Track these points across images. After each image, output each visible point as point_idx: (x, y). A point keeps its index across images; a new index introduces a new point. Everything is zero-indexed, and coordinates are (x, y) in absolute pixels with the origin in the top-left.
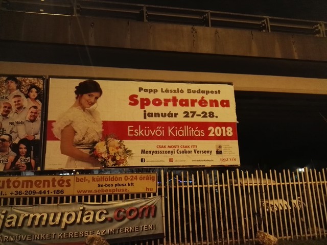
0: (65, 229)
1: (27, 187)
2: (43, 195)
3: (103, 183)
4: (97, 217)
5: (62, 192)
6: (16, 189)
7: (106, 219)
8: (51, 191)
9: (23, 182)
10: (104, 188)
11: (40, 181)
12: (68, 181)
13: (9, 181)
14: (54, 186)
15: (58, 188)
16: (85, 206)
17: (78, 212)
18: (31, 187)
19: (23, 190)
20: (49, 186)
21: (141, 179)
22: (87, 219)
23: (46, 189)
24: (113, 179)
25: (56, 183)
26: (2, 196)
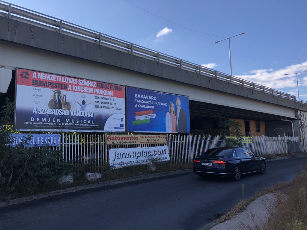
0: (137, 159)
1: (123, 140)
2: (129, 143)
3: (149, 139)
4: (147, 154)
5: (135, 142)
6: (119, 141)
7: (150, 155)
8: (131, 142)
9: (121, 137)
10: (149, 141)
11: (127, 137)
12: (137, 137)
13: (116, 137)
14: (132, 140)
15: (134, 141)
16: (143, 149)
17: (141, 151)
18: (124, 140)
19: (122, 141)
20: (130, 140)
21: (161, 137)
22: (144, 154)
23: (130, 141)
24: (152, 137)
25: (133, 139)
26: (114, 144)
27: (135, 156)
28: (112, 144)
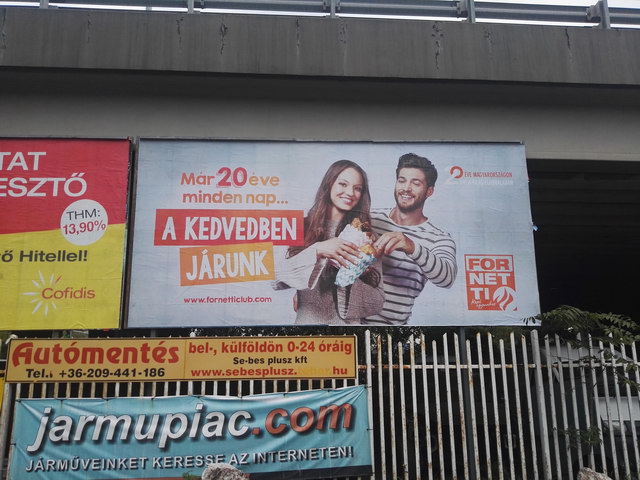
0: (166, 448)
1: (92, 361)
2: (123, 377)
3: (244, 356)
4: (231, 426)
5: (161, 372)
6: (71, 366)
7: (249, 431)
8: (140, 370)
9: (85, 350)
10: (247, 366)
11: (118, 351)
12: (173, 350)
13: (57, 349)
14: (145, 360)
15: (153, 364)
16: (207, 403)
17: (194, 414)
18: (101, 361)
19: (85, 368)
20: (135, 360)
22: (212, 429)
23: (130, 366)
24: (264, 348)
25: (149, 355)
26: (45, 379)
27: (157, 434)
28: (32, 378)
